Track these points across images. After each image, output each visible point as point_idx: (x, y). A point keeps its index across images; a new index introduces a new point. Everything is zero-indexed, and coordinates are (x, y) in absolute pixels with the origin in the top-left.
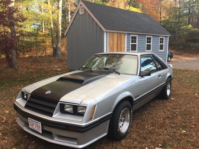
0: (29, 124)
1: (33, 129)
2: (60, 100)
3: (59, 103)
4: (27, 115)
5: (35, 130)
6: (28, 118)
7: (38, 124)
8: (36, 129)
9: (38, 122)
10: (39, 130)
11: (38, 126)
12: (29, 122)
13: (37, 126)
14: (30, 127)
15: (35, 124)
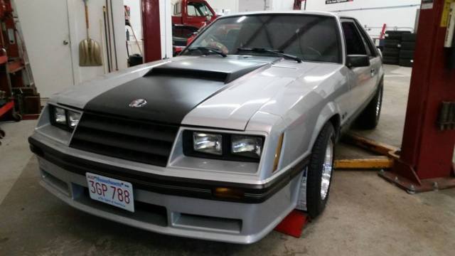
0: (91, 188)
1: (104, 201)
2: (183, 123)
3: (182, 129)
4: (82, 167)
5: (111, 203)
6: (88, 174)
7: (123, 188)
8: (116, 202)
9: (120, 182)
10: (124, 203)
11: (119, 194)
12: (90, 184)
13: (116, 193)
14: (94, 196)
15: (109, 188)
